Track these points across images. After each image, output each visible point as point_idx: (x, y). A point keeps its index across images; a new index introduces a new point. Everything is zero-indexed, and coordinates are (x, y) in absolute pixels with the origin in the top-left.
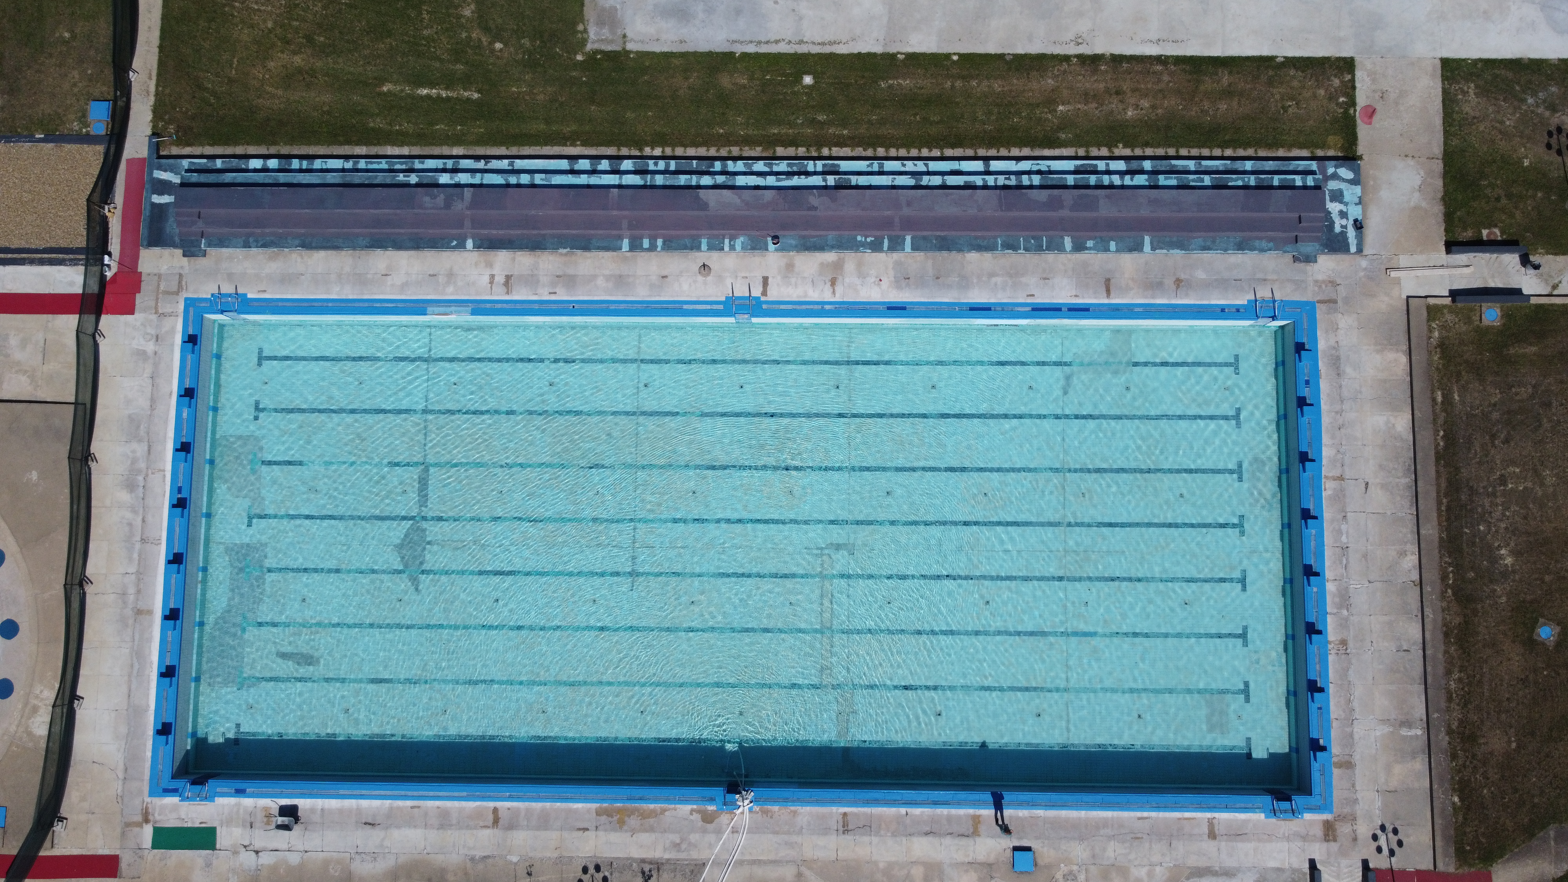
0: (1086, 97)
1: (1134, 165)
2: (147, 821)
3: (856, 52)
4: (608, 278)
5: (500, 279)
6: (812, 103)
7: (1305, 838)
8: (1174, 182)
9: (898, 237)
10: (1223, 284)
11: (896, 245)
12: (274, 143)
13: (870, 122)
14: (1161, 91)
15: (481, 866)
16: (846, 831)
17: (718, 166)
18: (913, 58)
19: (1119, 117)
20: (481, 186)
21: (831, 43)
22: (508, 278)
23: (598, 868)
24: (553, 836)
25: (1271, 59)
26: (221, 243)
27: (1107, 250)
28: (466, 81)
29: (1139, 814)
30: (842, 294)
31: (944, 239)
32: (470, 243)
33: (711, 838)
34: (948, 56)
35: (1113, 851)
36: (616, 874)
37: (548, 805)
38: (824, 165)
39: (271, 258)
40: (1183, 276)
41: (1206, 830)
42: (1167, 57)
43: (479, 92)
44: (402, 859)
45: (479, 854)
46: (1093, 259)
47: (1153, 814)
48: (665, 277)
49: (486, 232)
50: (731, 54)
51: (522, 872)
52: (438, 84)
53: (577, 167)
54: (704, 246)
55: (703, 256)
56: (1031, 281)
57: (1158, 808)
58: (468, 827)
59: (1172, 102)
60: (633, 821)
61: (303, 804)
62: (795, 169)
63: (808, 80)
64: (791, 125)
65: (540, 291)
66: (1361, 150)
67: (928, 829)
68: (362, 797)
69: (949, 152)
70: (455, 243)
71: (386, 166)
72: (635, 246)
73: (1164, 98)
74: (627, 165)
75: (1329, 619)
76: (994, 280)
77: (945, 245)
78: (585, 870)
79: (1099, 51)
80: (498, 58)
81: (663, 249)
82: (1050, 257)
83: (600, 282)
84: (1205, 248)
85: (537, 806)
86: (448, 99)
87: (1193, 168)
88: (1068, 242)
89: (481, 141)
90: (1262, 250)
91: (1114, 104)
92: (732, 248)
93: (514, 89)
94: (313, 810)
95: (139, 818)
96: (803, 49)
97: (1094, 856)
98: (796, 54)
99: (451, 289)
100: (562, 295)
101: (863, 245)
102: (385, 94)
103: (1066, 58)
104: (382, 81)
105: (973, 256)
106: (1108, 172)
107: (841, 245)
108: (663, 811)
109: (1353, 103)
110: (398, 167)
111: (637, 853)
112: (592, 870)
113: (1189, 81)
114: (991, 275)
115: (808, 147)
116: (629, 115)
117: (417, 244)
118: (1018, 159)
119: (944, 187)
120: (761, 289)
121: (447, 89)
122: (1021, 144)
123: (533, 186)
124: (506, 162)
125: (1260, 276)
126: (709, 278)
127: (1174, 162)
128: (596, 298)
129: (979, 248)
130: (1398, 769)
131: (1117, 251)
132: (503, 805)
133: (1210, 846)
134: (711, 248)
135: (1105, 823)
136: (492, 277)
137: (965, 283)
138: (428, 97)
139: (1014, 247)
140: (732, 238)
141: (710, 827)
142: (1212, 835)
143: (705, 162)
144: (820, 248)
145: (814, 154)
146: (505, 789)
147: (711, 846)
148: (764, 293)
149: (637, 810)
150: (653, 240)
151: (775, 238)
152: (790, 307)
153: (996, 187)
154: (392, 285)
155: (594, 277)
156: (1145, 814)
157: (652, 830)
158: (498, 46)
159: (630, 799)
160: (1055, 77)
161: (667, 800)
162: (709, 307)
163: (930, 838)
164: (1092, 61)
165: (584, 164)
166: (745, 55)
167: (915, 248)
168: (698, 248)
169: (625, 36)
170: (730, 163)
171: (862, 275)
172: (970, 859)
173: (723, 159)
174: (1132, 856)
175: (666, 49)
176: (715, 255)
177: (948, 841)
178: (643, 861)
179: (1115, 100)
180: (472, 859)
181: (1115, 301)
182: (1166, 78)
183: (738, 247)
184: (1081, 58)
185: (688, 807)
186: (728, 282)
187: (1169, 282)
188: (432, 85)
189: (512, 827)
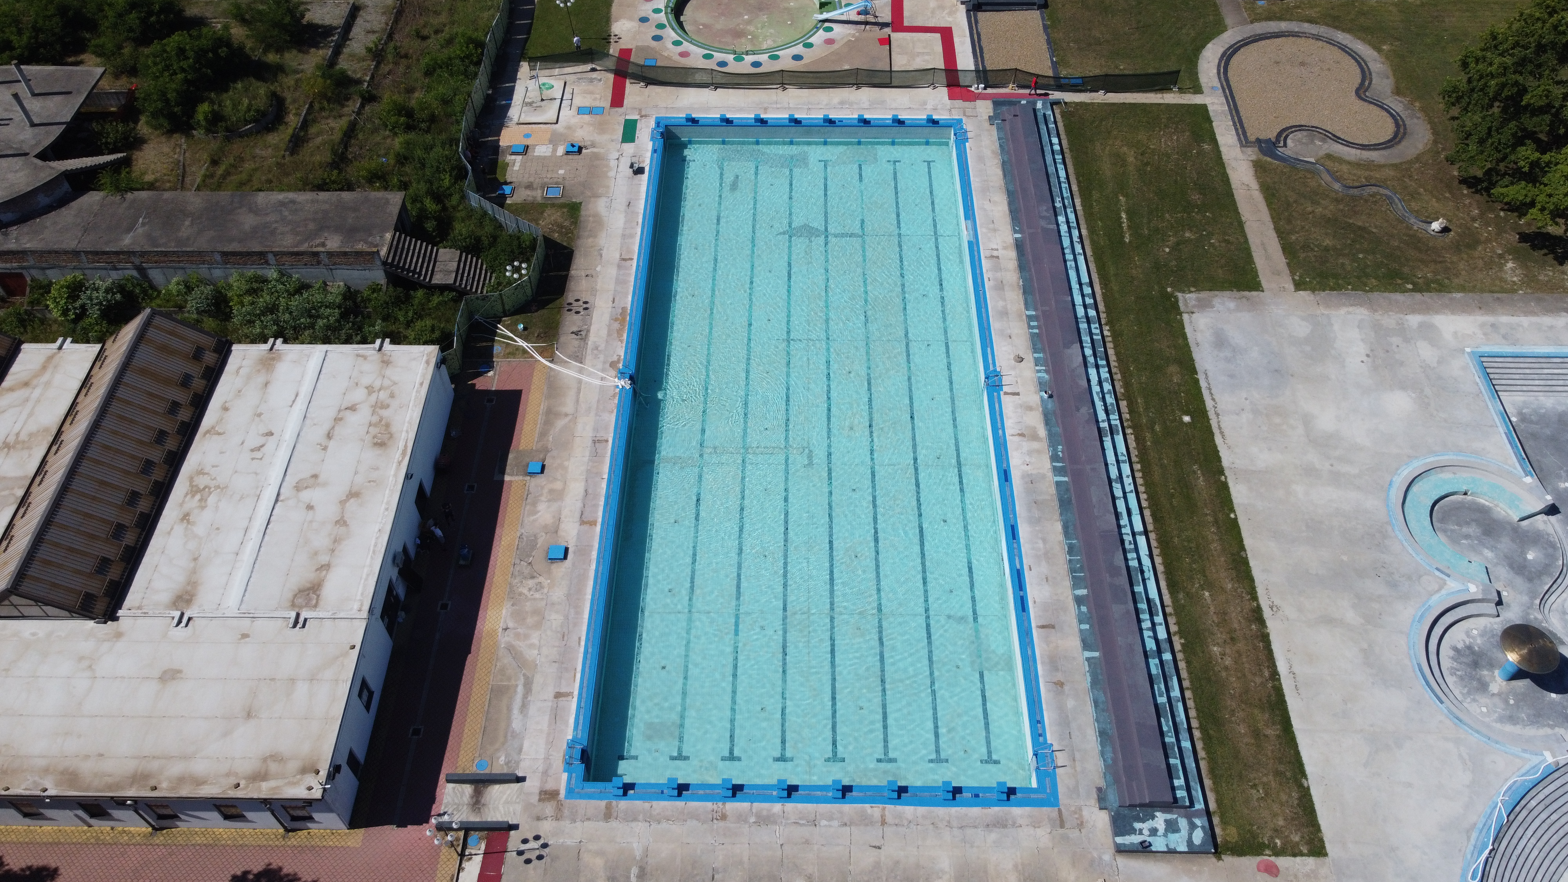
0: (1222, 614)
1: (1165, 646)
2: (642, 116)
3: (1219, 449)
4: (1004, 306)
5: (995, 253)
6: (1168, 422)
7: (545, 773)
9: (1066, 472)
10: (1064, 722)
11: (1057, 471)
12: (1071, 150)
13: (1160, 459)
14: (1244, 675)
15: (595, 253)
16: (594, 442)
17: (1102, 362)
18: (1225, 487)
19: (1209, 640)
20: (1060, 236)
21: (1222, 433)
22: (997, 257)
23: (586, 309)
24: (612, 286)
25: (1304, 774)
26: (999, 129)
27: (1081, 622)
28: (1136, 235)
29: (583, 638)
30: (1012, 442)
31: (1069, 501)
32: (1018, 236)
33: (600, 366)
35: (555, 619)
36: (581, 318)
37: (632, 284)
38: (1116, 425)
39: (993, 152)
40: (1066, 688)
41: (563, 690)
42: (1279, 680)
43: (1130, 242)
44: (605, 219)
45: (604, 253)
46: (1070, 615)
47: (582, 649)
48: (1010, 337)
49: (1028, 242)
50: (1195, 372)
51: (588, 272)
52: (1131, 222)
53: (1084, 287)
54: (1036, 355)
55: (1029, 357)
56: (1044, 568)
57: (587, 654)
58: (622, 247)
59: (1234, 684)
60: (616, 325)
61: (645, 177)
62: (1110, 408)
63: (1187, 419)
64: (1147, 409)
65: (990, 273)
66: (1229, 860)
67: (590, 491)
68: (646, 201)
70: (1017, 228)
71: (1065, 195)
72: (1030, 318)
73: (1238, 678)
74: (1092, 313)
75: (746, 805)
76: (1040, 542)
77: (1064, 504)
78: (586, 302)
79: (1270, 623)
80: (1158, 250)
81: (1031, 333)
82: (1067, 583)
83: (1001, 304)
84: (1096, 703)
85: (632, 279)
86: (1121, 227)
87: (1172, 694)
88: (1083, 592)
89: (1093, 243)
90: (1102, 754)
91: (1220, 636)
92: (1039, 371)
93: (1137, 258)
94: (641, 180)
95: (643, 113)
97: (553, 604)
98: (1207, 411)
99: (984, 230)
100: (988, 284)
101: (1055, 450)
102: (1117, 198)
103: (1254, 597)
104: (1126, 196)
105: (1059, 527)
107: (1051, 435)
108: (621, 341)
109: (1277, 853)
110: (1066, 200)
111: (593, 329)
112: (585, 306)
113: (1260, 700)
114: (1044, 540)
115: (1130, 418)
116: (1132, 317)
117: (1014, 212)
118: (1151, 556)
119: (1114, 499)
120: (1009, 391)
121: (1128, 226)
122: (1166, 564)
123: (1065, 261)
125: (1078, 756)
126: (1013, 362)
127: (1175, 679)
128: (989, 301)
129: (1066, 528)
130: (599, 862)
131: (1081, 631)
132: (634, 263)
133: (549, 693)
134: (1037, 359)
135: (579, 613)
136: (997, 250)
137: (1034, 521)
138: (1120, 218)
139: (1071, 550)
140: (1046, 371)
141: (607, 365)
142: (558, 695)
144: (1047, 422)
145: (1125, 424)
146: (644, 264)
147: (593, 366)
148: (1006, 393)
149: (624, 328)
150: (1038, 327)
152: (998, 409)
153: (1120, 533)
154: (983, 204)
155: (1005, 300)
156: (583, 643)
157: (609, 335)
158: (1167, 250)
159: (631, 324)
160: (1234, 589)
161: (627, 343)
162: (990, 362)
163: (582, 493)
164: (1257, 616)
165: (1087, 290)
166: (1197, 381)
167: (1058, 484)
168: (1035, 351)
169: (1193, 313)
170: (1107, 369)
171: (1030, 453)
172: (563, 518)
173: (1109, 367)
174: (549, 633)
175: (1189, 335)
176: (1032, 364)
177: (579, 505)
178: (588, 331)
179: (1225, 637)
180: (601, 250)
181: (1035, 633)
182: (1258, 680)
183: (1039, 375)
184: (1258, 610)
185: (622, 354)
186: (1013, 373)
187: (1059, 677)
188: (1129, 219)
189: (619, 267)
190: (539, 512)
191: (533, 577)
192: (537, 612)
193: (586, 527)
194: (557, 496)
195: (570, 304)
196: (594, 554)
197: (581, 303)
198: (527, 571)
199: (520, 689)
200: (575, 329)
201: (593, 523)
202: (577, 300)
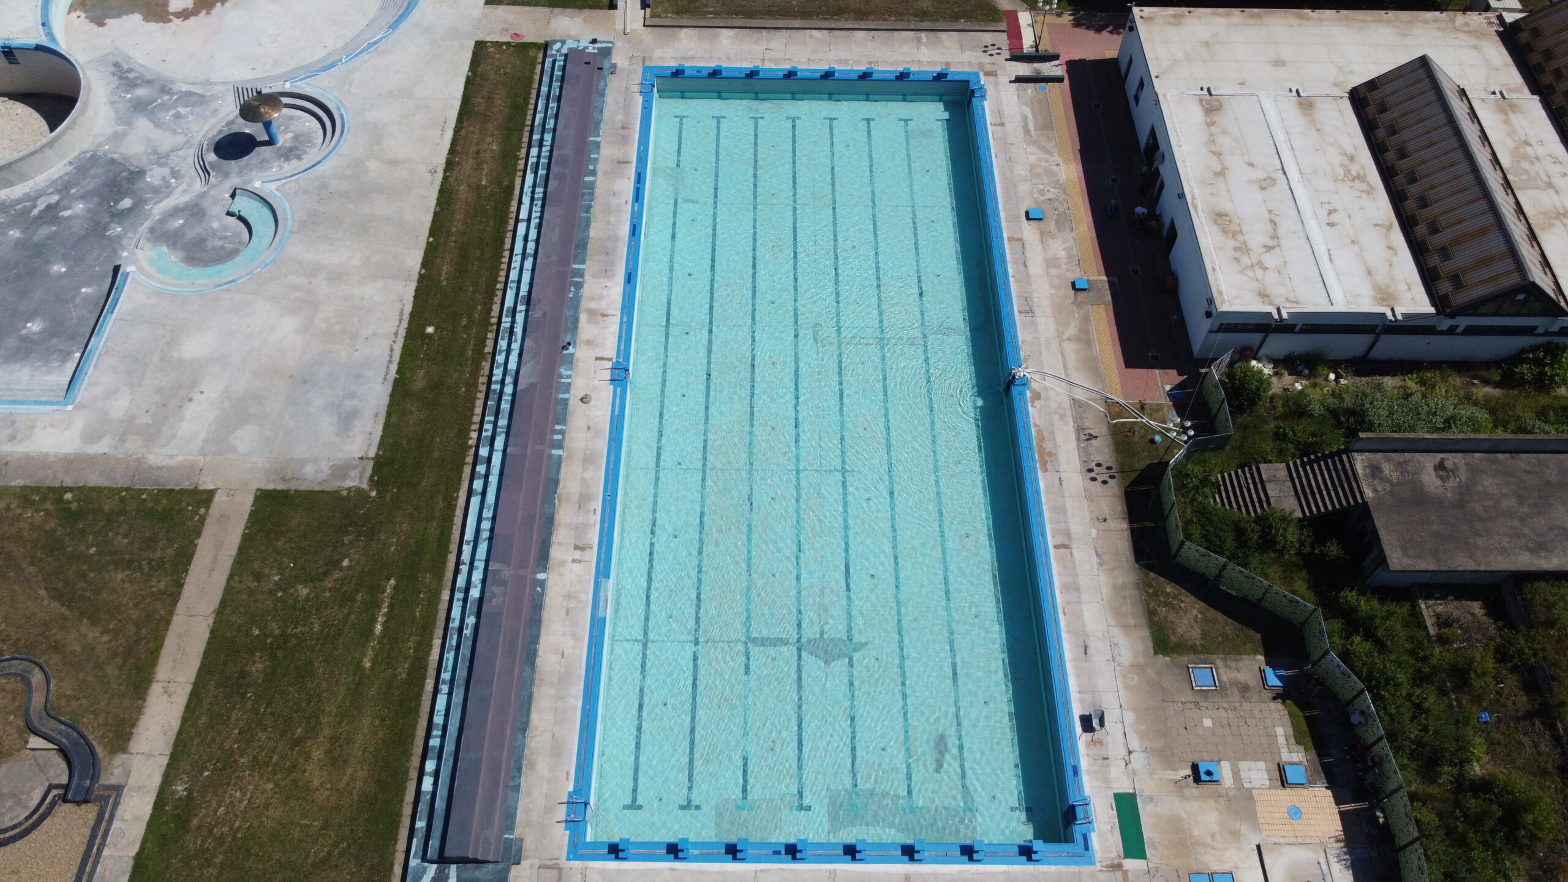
0: (478, 167)
2: (1120, 866)
3: (412, 299)
4: (585, 469)
5: (577, 554)
6: (450, 328)
7: (997, 84)
8: (552, 122)
9: (573, 271)
10: (627, 108)
11: (579, 274)
13: (474, 292)
14: (481, 132)
15: (1105, 558)
16: (1032, 311)
17: (495, 387)
18: (424, 264)
19: (496, 153)
20: (487, 559)
21: (401, 314)
22: (576, 548)
23: (1090, 470)
24: (1069, 503)
25: (468, 78)
26: (510, 817)
27: (597, 159)
28: (376, 589)
29: (994, 158)
30: (616, 310)
31: (578, 246)
32: (541, 576)
33: (1051, 394)
34: (428, 243)
35: (1021, 171)
36: (1092, 457)
37: (1045, 507)
38: (507, 317)
39: (533, 767)
40: (620, 125)
41: (999, 128)
42: (456, 127)
43: (389, 579)
44: (1111, 621)
45: (1095, 560)
46: (602, 167)
47: (993, 151)
48: (589, 428)
49: (532, 560)
50: (396, 381)
51: (1104, 526)
52: (373, 615)
53: (480, 489)
54: (566, 396)
55: (574, 396)
56: (615, 201)
57: (989, 149)
58: (1074, 568)
59: (491, 127)
60: (1048, 446)
61: (1077, 711)
63: (430, 330)
64: (467, 342)
65: (591, 521)
66: (541, 41)
67: (1022, 266)
68: (1062, 657)
69: (507, 246)
70: (539, 589)
71: (452, 653)
72: (560, 445)
73: (486, 130)
74: (484, 452)
75: (855, 68)
76: (612, 222)
78: (1094, 479)
79: (444, 161)
80: (358, 563)
81: (564, 426)
82: (597, 191)
83: (588, 475)
84: (601, 111)
85: (1047, 515)
86: (391, 607)
87: (543, 114)
88: (588, 179)
89: (439, 574)
90: (606, 85)
91: (486, 155)
92: (569, 377)
93: (393, 549)
94: (1082, 702)
95: (1119, 874)
96: (402, 333)
97: (1026, 181)
98: (405, 338)
99: (583, 596)
100: (598, 504)
101: (577, 293)
102: (373, 665)
103: (445, 179)
104: (359, 667)
105: (592, 233)
106: (539, 157)
107: (576, 308)
108: (1036, 425)
109: (508, 44)
110: (454, 643)
111: (1073, 443)
112: (1093, 475)
113: (476, 117)
114: (609, 223)
115: (488, 331)
116: (436, 455)
117: (535, 622)
118: (520, 203)
119: (537, 241)
120: (606, 362)
121: (379, 607)
123: (494, 518)
124: (465, 547)
125: (623, 90)
126: (593, 396)
127: (536, 123)
128: (603, 478)
129: (587, 227)
130: (947, 44)
131: (598, 154)
132: (1050, 541)
133: (1009, 126)
134: (567, 391)
135: (1002, 174)
136: (574, 561)
137: (615, 239)
138: (384, 624)
139: (588, 209)
140: (561, 376)
141: (1043, 395)
142: (1002, 125)
143: (491, 395)
144: (576, 321)
146: (1037, 541)
147: (1058, 394)
148: (610, 359)
149: (1038, 443)
150: (555, 431)
151: (564, 348)
152: (623, 344)
153: (542, 212)
154: (574, 648)
155: (583, 480)
156: (993, 155)
157: (1052, 433)
158: (346, 563)
159: (1030, 448)
160: (459, 185)
161: (1027, 423)
162: (618, 398)
163: (1028, 264)
164: (450, 165)
165: (478, 485)
166: (398, 372)
167: (583, 263)
168: (566, 401)
169: (361, 458)
170: (494, 379)
171: (601, 298)
172: (1039, 243)
173: (489, 383)
174: (1022, 162)
175: (381, 427)
177: (1028, 255)
178: (1078, 439)
179: (482, 155)
180: (1101, 564)
181: (634, 159)
182: (471, 129)
183: (569, 373)
184: (447, 170)
185: (1030, 409)
186: (597, 383)
187: (623, 132)
188: (374, 620)
189: (1068, 534)
190: (1065, 249)
191: (1050, 200)
192: (1038, 175)
193: (1017, 236)
194: (1051, 263)
195: (1112, 477)
196: (1002, 215)
197: (1100, 479)
198: (1056, 204)
199: (1032, 129)
200: (1094, 442)
201: (1010, 239)
202: (1105, 482)
